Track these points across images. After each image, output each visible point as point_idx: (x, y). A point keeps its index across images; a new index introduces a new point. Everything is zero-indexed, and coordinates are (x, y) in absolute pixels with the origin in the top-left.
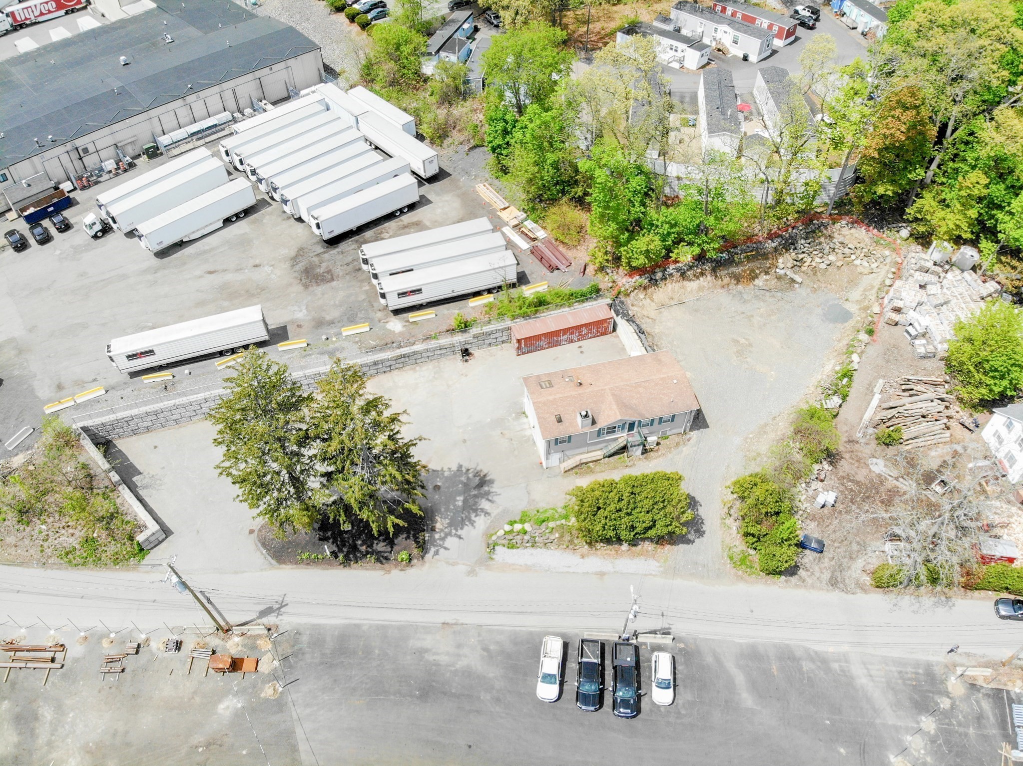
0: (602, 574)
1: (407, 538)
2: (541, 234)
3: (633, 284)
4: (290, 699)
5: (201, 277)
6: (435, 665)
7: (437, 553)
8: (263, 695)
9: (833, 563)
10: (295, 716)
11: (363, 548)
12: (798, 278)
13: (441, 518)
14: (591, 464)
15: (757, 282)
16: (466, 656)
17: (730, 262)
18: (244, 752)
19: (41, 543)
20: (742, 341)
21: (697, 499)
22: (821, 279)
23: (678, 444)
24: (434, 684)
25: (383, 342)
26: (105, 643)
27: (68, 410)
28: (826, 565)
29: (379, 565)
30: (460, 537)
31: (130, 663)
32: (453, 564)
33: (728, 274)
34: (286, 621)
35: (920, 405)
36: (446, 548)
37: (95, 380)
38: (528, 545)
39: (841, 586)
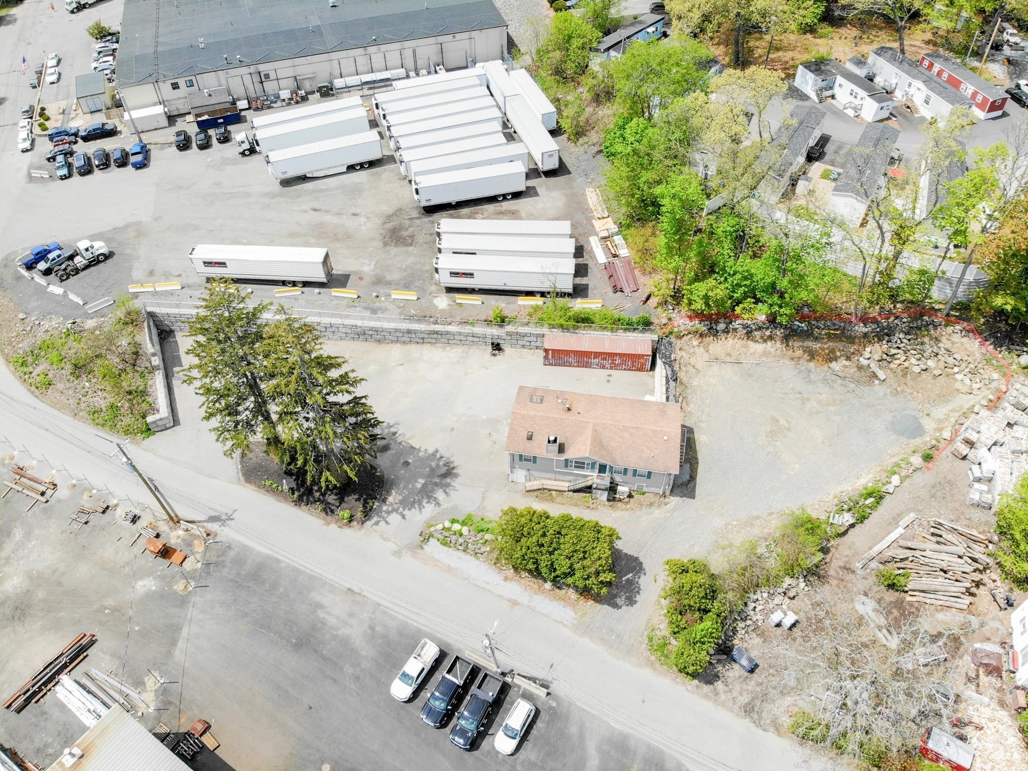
0: (514, 603)
1: (358, 500)
2: (624, 252)
3: (689, 327)
4: (193, 600)
5: (306, 211)
6: (321, 622)
7: (377, 523)
8: (175, 587)
9: (758, 689)
10: (189, 617)
11: (317, 495)
12: (881, 375)
13: (396, 493)
14: (554, 493)
15: (834, 365)
16: (351, 627)
17: (807, 335)
18: (137, 629)
19: (81, 397)
20: (783, 422)
21: (645, 566)
22: (909, 382)
23: (651, 504)
24: (312, 639)
25: (423, 314)
26: (85, 496)
27: (147, 294)
28: (750, 688)
29: (324, 514)
30: (404, 517)
31: (95, 519)
32: (385, 540)
33: (802, 347)
34: (225, 533)
35: (943, 556)
36: (387, 523)
37: (179, 276)
38: (460, 547)
39: (756, 716)
